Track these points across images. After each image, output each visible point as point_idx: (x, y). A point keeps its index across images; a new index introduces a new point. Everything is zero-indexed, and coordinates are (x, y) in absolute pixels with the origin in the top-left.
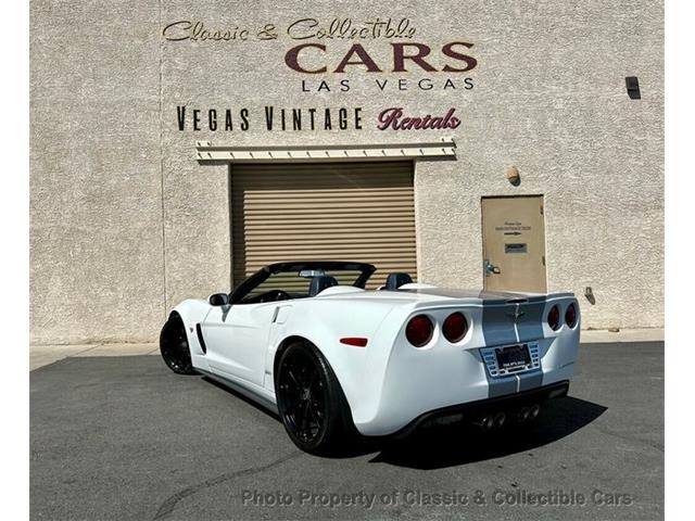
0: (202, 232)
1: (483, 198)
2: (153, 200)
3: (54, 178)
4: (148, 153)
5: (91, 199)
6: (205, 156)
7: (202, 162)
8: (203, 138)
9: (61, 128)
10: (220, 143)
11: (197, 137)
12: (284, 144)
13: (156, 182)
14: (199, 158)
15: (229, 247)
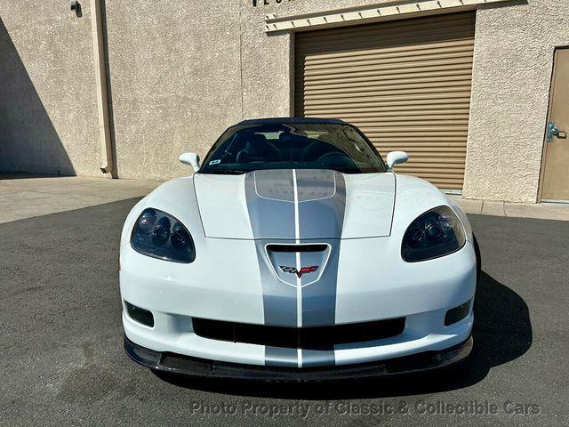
0: (268, 98)
1: (557, 48)
2: (234, 71)
3: (173, 57)
4: (231, 30)
5: (195, 72)
6: (272, 28)
7: (270, 34)
8: (270, 11)
9: (176, 16)
10: (284, 14)
11: (266, 11)
12: (338, 7)
13: (237, 56)
14: (267, 30)
15: (288, 111)
